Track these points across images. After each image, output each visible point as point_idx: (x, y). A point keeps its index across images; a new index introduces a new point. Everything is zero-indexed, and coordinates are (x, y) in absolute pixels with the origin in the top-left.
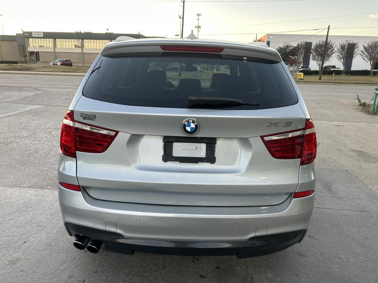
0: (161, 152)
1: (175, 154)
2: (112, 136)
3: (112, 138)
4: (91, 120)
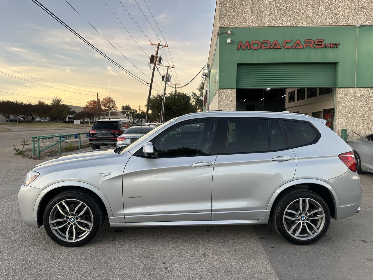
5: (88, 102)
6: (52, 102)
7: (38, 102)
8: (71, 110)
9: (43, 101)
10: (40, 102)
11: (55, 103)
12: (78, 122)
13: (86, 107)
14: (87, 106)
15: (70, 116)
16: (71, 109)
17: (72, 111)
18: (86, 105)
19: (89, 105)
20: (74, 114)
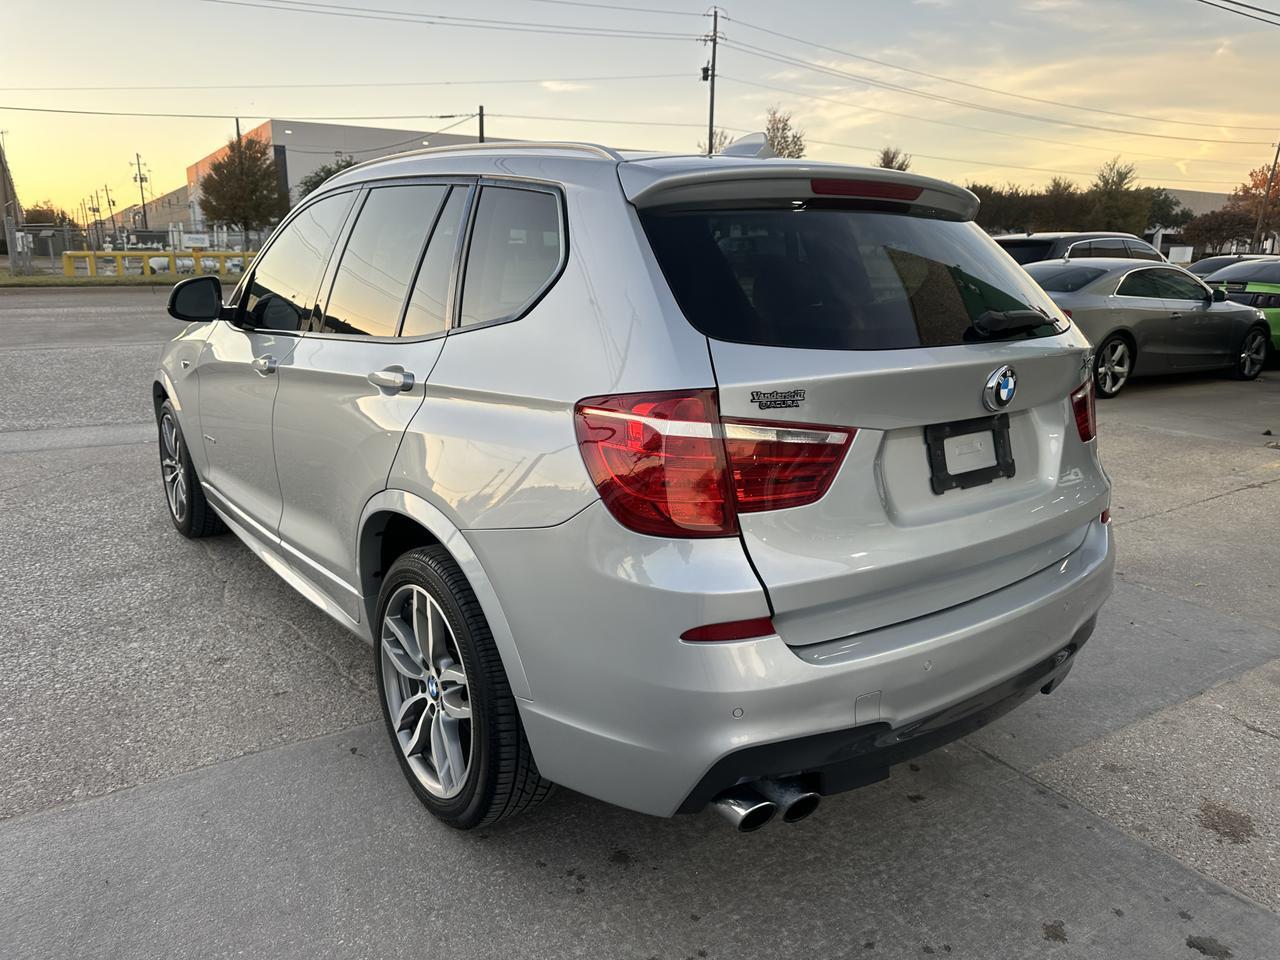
0: (925, 472)
1: (954, 468)
2: (840, 446)
3: (840, 451)
4: (789, 406)
5: (1251, 175)
6: (1096, 180)
7: (1049, 184)
8: (1177, 210)
9: (1065, 178)
10: (1057, 185)
11: (1106, 182)
12: (1184, 253)
13: (1241, 193)
14: (1246, 190)
15: (1170, 231)
16: (1177, 203)
17: (1177, 214)
18: (1240, 186)
19: (1256, 186)
20: (1184, 222)
